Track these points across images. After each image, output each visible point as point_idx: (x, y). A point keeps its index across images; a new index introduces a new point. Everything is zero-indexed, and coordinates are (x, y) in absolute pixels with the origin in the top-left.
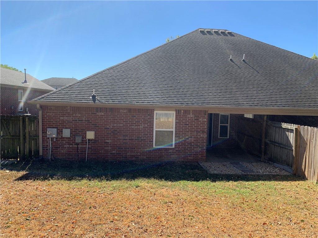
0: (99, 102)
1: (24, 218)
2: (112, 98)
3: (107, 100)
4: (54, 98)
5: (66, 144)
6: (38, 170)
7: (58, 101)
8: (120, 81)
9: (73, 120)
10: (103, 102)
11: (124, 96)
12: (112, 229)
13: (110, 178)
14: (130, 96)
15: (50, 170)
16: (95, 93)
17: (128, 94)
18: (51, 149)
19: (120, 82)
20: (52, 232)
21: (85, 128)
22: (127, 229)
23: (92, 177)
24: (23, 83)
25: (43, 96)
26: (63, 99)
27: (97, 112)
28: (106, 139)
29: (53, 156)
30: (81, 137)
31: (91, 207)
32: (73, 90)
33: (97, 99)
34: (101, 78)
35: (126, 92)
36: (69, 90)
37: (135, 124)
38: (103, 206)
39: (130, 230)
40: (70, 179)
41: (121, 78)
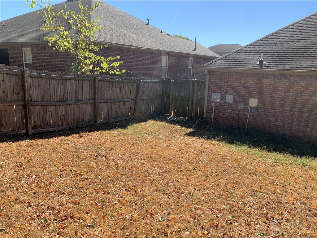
0: (267, 68)
1: (192, 167)
2: (282, 63)
3: (276, 66)
4: (221, 64)
5: (228, 109)
6: (202, 129)
7: (225, 66)
8: (295, 42)
9: (237, 86)
10: (271, 68)
11: (298, 60)
12: (273, 200)
13: (272, 150)
14: (305, 60)
15: (213, 131)
16: (263, 57)
17: (303, 58)
18: (214, 112)
19: (295, 44)
20: (214, 185)
21: (248, 95)
22: (291, 206)
23: (253, 145)
24: (193, 51)
25: (211, 62)
26: (230, 64)
27: (263, 78)
28: (270, 109)
29: (215, 119)
30: (244, 104)
31: (251, 173)
32: (240, 55)
33: (265, 64)
34: (271, 41)
35: (301, 56)
36: (236, 55)
37: (308, 94)
38: (263, 175)
39: (295, 208)
40: (231, 143)
41: (296, 39)
